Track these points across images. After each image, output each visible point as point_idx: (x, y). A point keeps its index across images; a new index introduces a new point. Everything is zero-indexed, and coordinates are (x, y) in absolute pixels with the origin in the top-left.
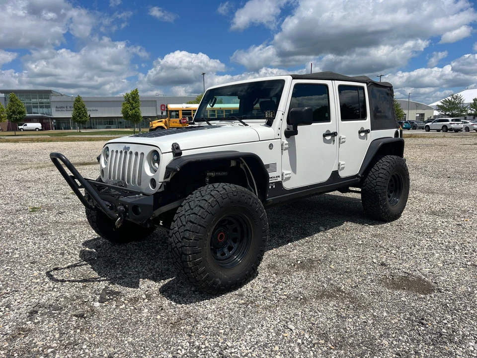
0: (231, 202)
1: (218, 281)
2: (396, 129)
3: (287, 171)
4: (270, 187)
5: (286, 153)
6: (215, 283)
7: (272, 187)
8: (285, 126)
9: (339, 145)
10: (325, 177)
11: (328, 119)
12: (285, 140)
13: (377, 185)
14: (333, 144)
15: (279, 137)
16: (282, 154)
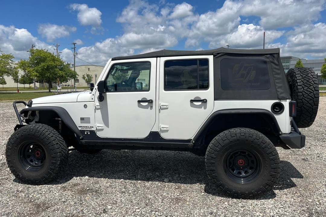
2: (277, 101)
3: (100, 125)
5: (99, 112)
9: (159, 112)
14: (151, 109)
15: (93, 100)
16: (95, 112)
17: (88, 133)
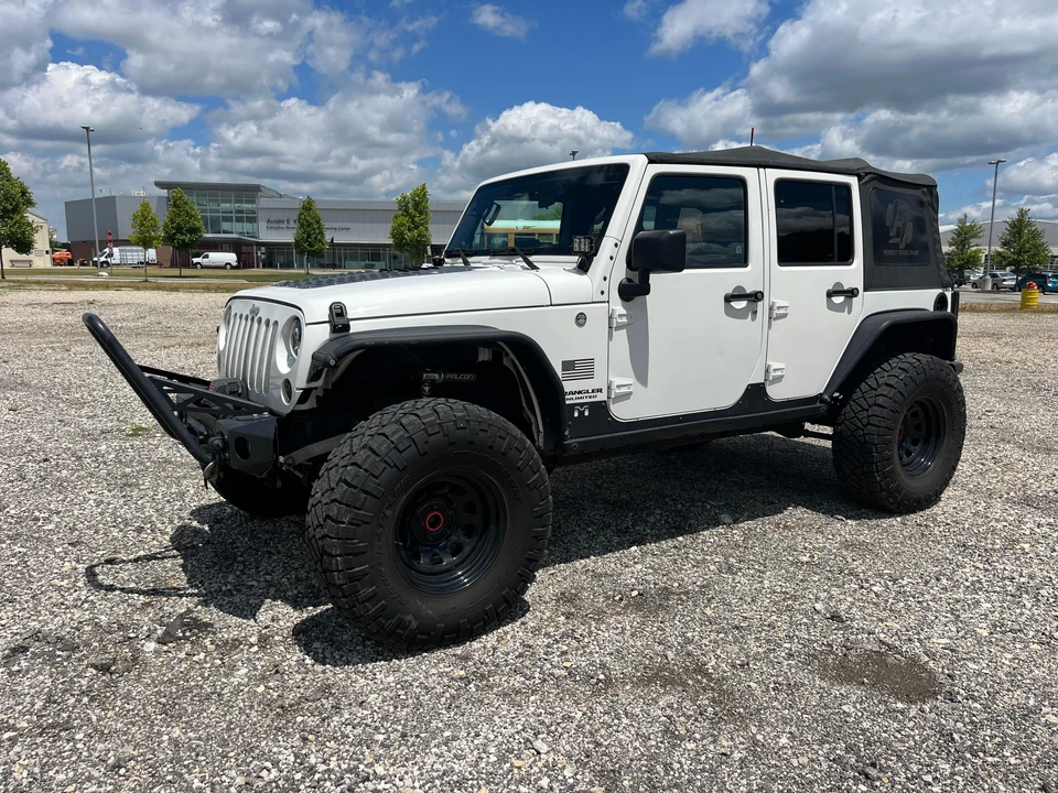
0: (450, 444)
1: (410, 622)
2: (940, 291)
3: (623, 379)
4: (576, 414)
5: (621, 336)
6: (401, 624)
7: (581, 413)
8: (620, 273)
9: (770, 323)
10: (727, 396)
11: (743, 261)
12: (618, 307)
13: (869, 424)
14: (753, 319)
15: (605, 298)
16: (610, 337)
17: (584, 412)
